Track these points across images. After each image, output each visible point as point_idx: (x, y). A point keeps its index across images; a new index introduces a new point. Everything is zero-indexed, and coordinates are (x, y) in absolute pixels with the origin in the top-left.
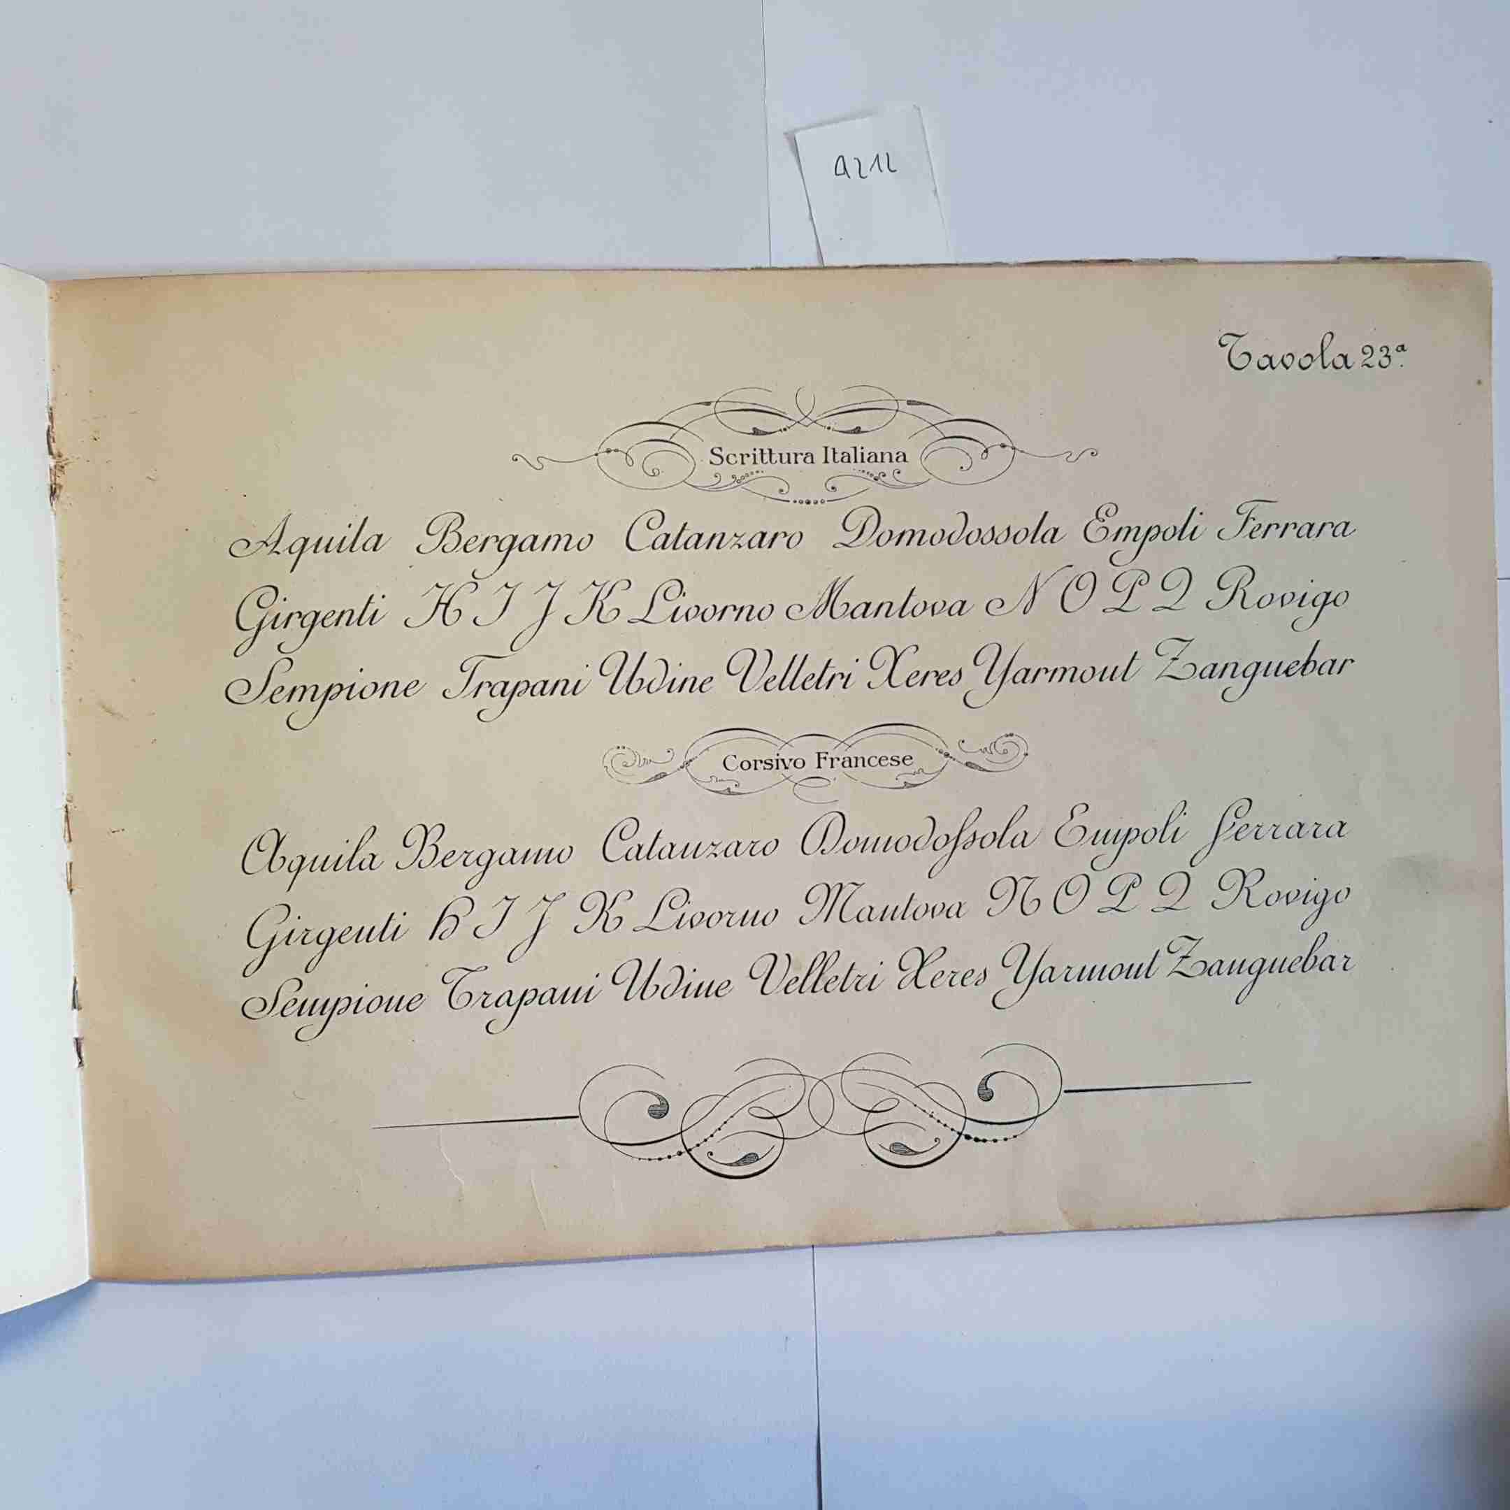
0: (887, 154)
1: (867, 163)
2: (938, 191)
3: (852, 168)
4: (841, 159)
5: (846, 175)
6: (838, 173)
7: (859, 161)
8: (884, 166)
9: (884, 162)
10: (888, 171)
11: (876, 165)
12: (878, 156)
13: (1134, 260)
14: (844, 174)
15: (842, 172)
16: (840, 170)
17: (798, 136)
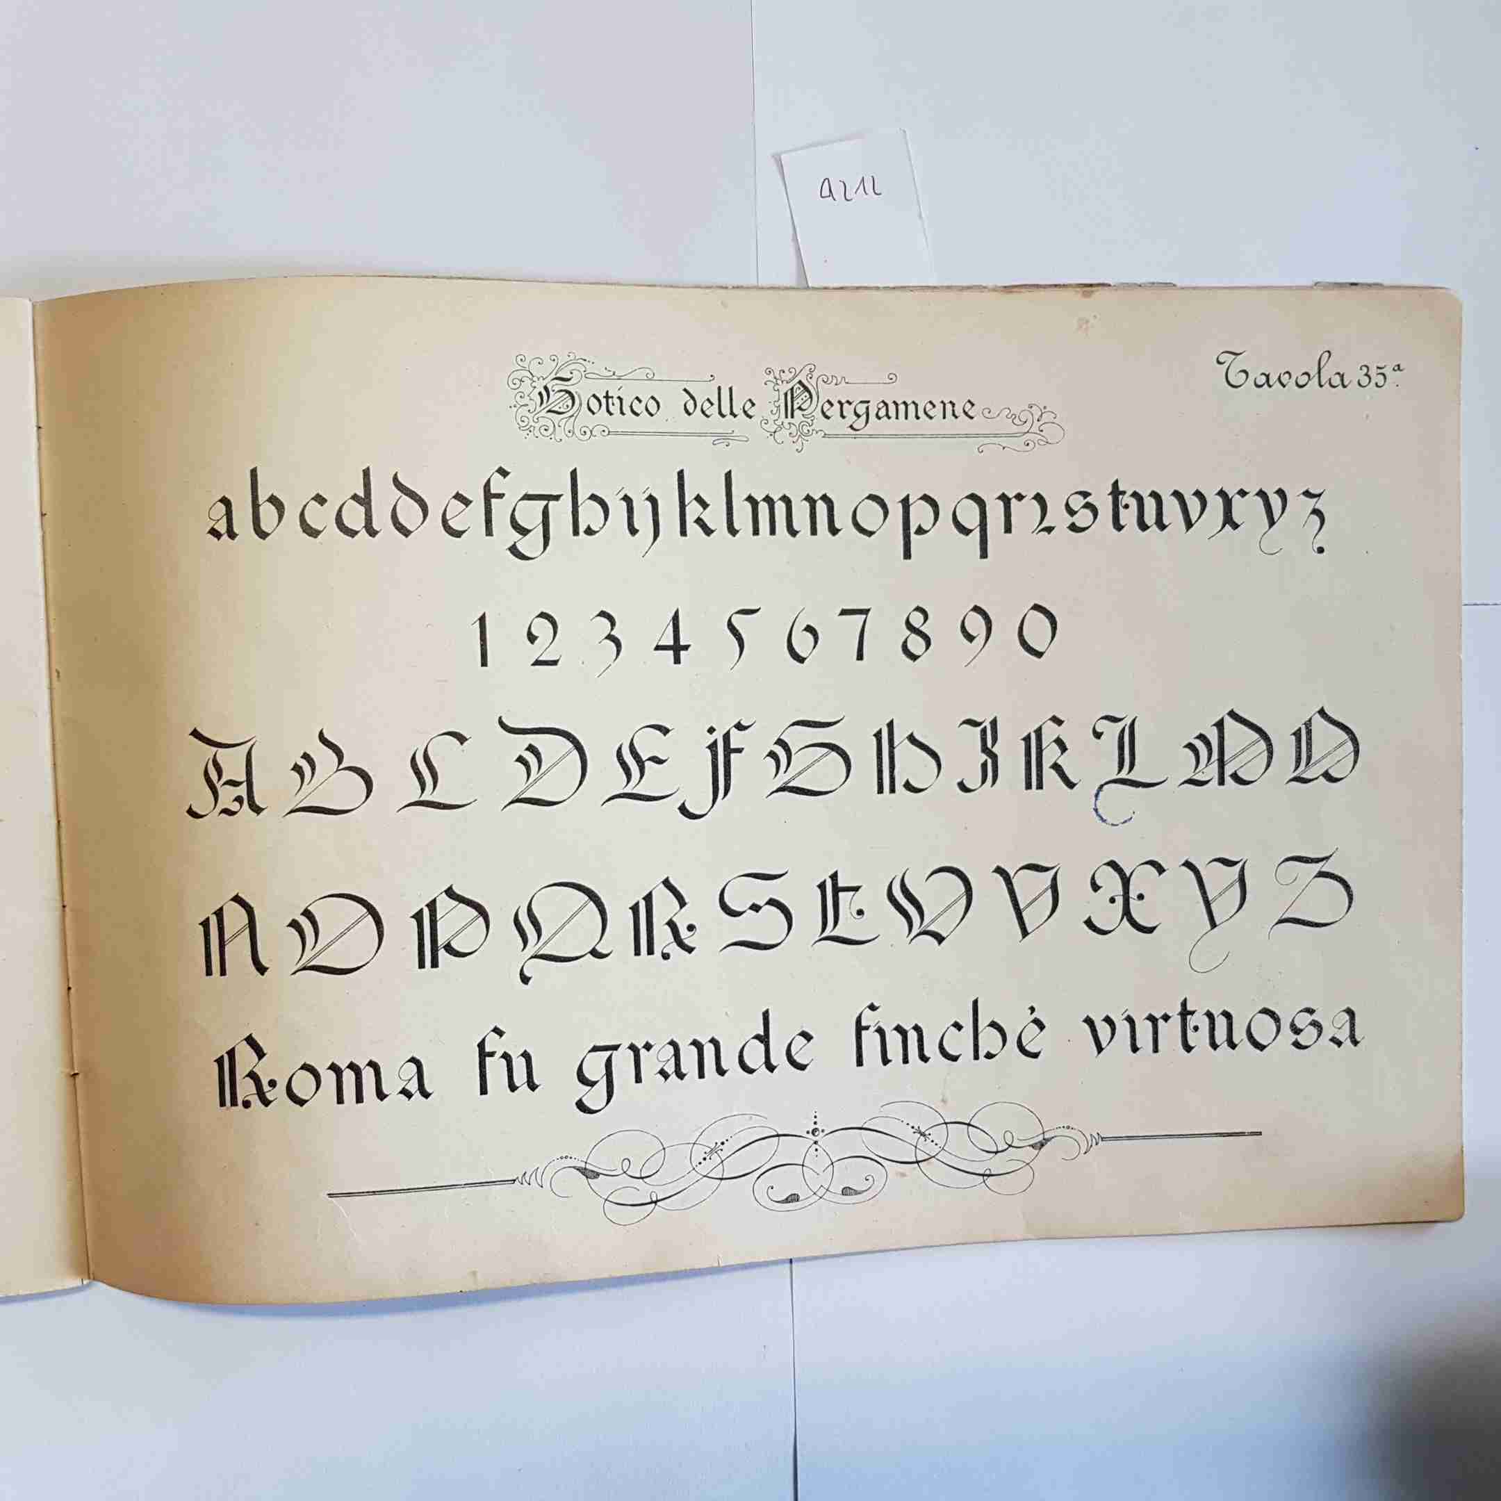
0: (873, 177)
1: (853, 185)
2: (923, 216)
3: (838, 190)
4: (827, 181)
5: (831, 197)
6: (823, 195)
7: (845, 184)
8: (869, 188)
9: (869, 185)
10: (873, 194)
11: (862, 187)
12: (863, 178)
13: (1112, 284)
14: (830, 196)
15: (828, 194)
16: (826, 192)
17: (784, 158)
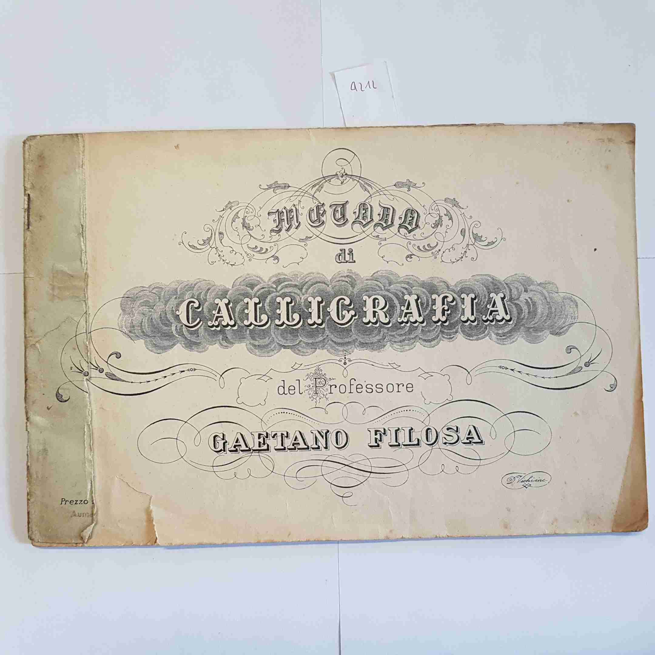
0: (373, 81)
1: (364, 84)
2: (394, 97)
3: (358, 87)
4: (353, 83)
5: (356, 90)
6: (352, 89)
7: (361, 84)
8: (372, 87)
9: (373, 85)
11: (368, 85)
12: (369, 82)
15: (354, 88)
17: (336, 74)
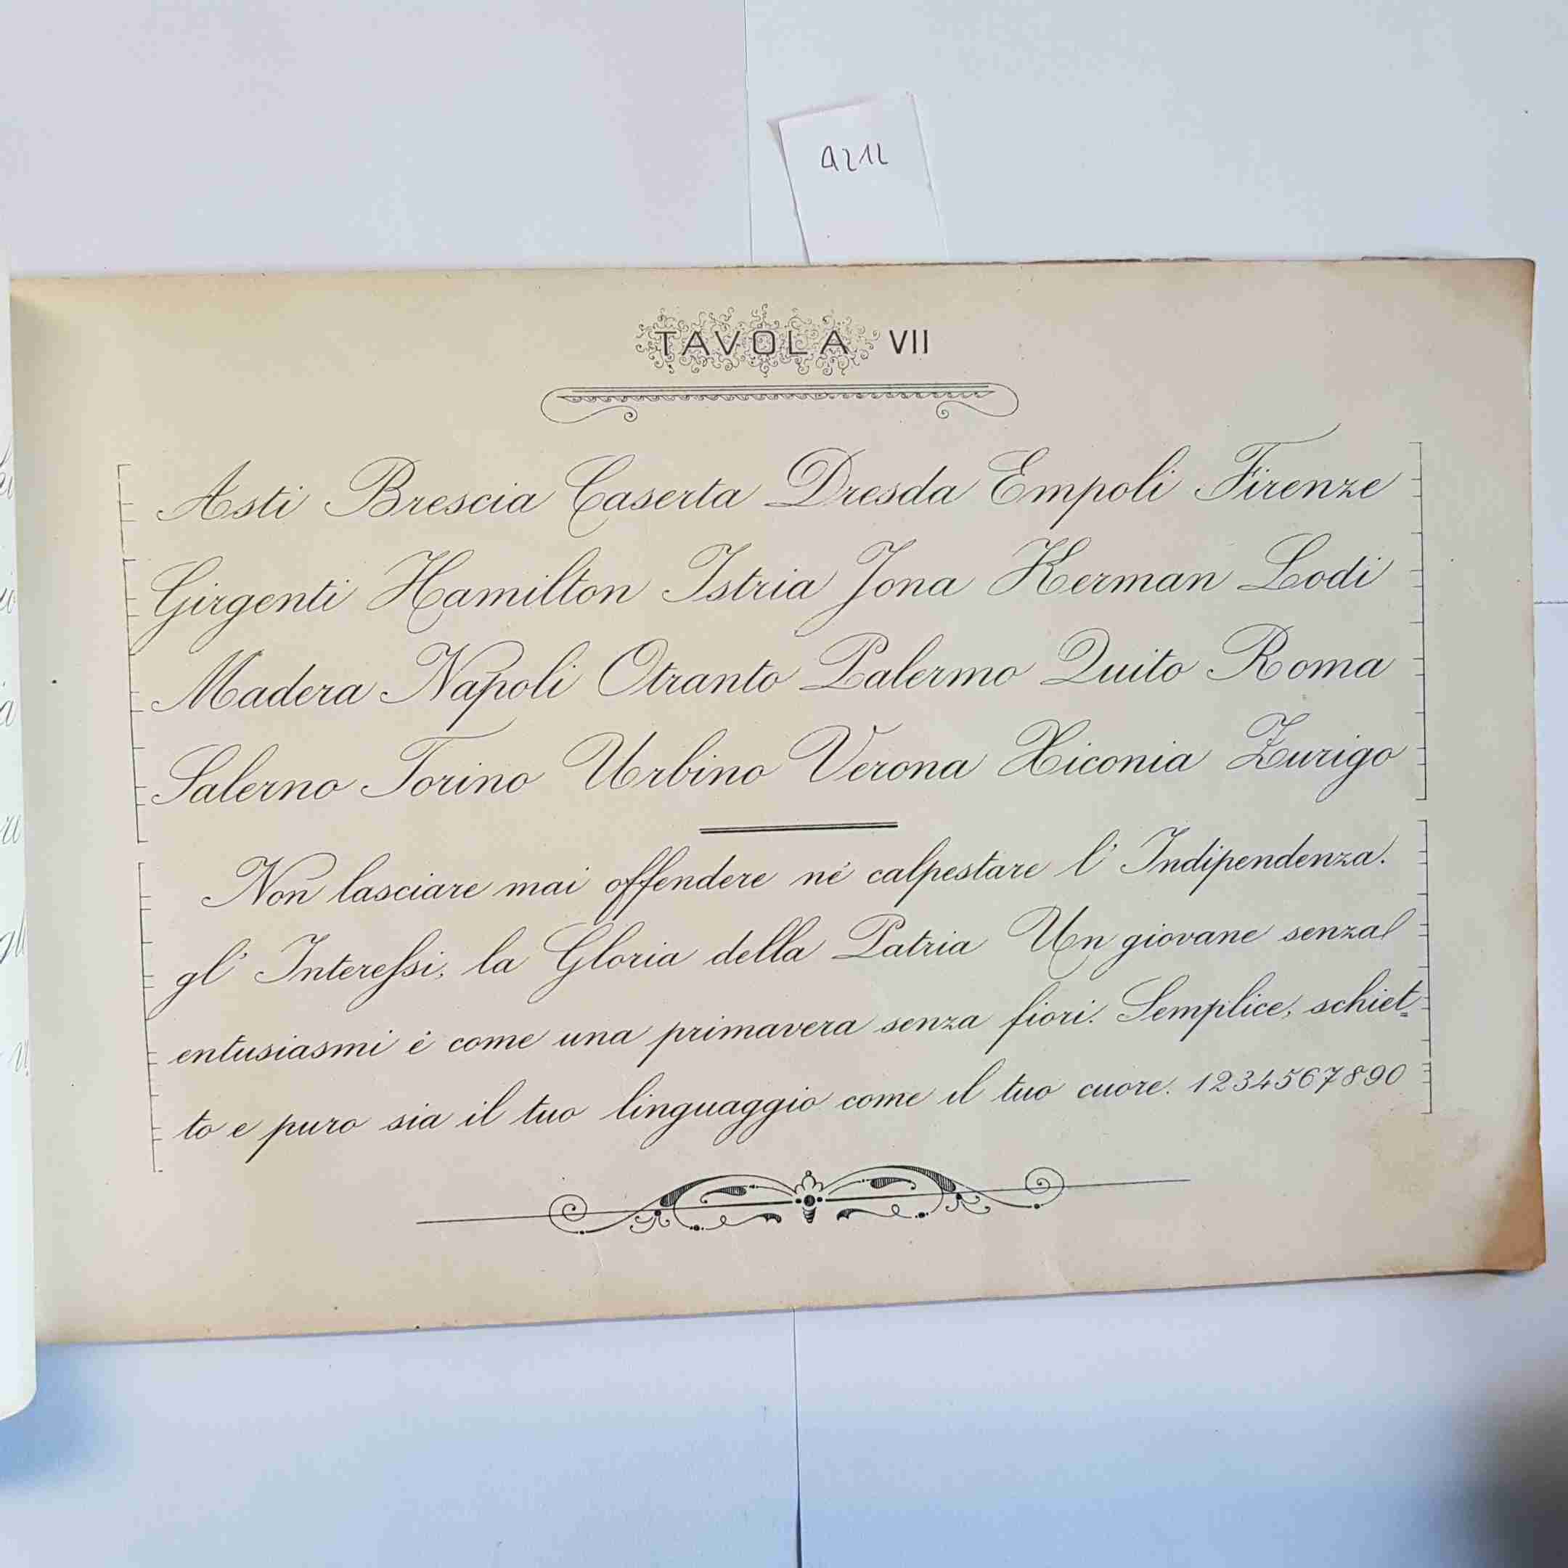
0: (879, 145)
1: (859, 151)
2: (933, 185)
3: (841, 159)
4: (828, 150)
5: (834, 167)
6: (825, 165)
7: (848, 152)
8: (874, 157)
9: (876, 154)
10: (879, 163)
11: (866, 156)
12: (868, 147)
14: (832, 166)
15: (830, 164)
16: (828, 161)
17: (782, 124)
